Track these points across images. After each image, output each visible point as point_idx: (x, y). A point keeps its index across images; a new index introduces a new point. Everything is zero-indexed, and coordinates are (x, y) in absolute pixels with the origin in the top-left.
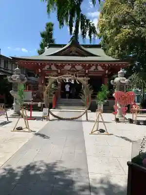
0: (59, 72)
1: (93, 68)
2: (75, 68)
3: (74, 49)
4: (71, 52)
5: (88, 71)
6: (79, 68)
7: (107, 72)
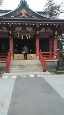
1: (43, 30)
3: (24, 11)
4: (21, 14)
5: (39, 33)
6: (29, 29)
7: (56, 33)
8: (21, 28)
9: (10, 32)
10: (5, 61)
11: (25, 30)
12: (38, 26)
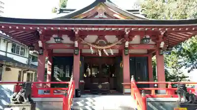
0: (76, 45)
1: (136, 39)
3: (101, 9)
4: (97, 14)
5: (129, 45)
7: (162, 44)
8: (96, 37)
9: (76, 43)
11: (103, 40)
12: (127, 33)
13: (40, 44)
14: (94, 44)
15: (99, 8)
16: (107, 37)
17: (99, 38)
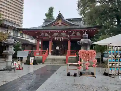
0: (50, 37)
2: (61, 34)
4: (58, 23)
5: (70, 36)
6: (64, 34)
8: (58, 33)
10: (42, 56)
13: (37, 37)
14: (57, 36)
15: (59, 21)
16: (62, 33)
17: (59, 34)
